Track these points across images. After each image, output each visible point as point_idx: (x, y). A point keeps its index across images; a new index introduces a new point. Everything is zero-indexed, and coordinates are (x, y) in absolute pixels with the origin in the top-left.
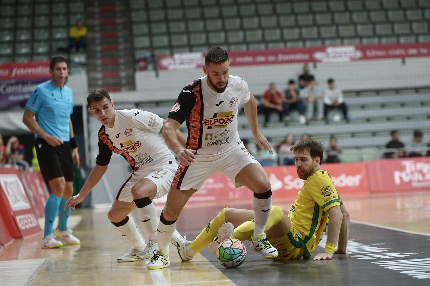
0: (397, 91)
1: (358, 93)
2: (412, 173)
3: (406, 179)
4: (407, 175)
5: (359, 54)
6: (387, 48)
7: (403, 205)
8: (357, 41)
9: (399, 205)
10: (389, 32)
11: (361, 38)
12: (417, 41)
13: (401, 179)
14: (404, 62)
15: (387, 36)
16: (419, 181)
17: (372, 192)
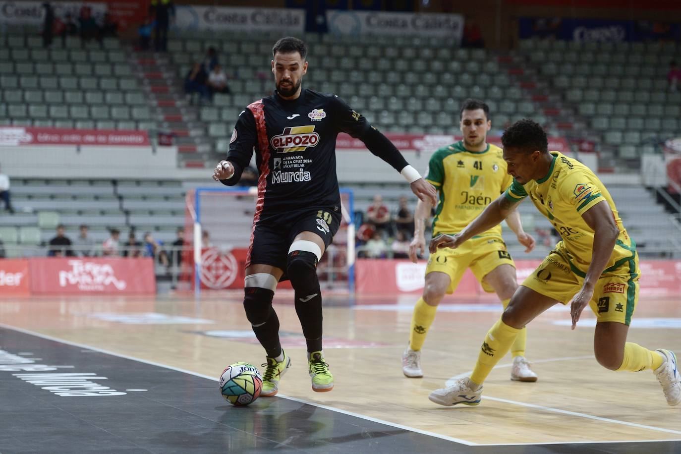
0: (70, 181)
1: (26, 181)
2: (80, 274)
3: (73, 281)
4: (74, 276)
5: (29, 138)
6: (61, 132)
7: (67, 311)
8: (28, 123)
9: (63, 310)
10: (65, 115)
11: (33, 120)
12: (95, 127)
13: (67, 280)
14: (79, 150)
15: (62, 119)
16: (87, 284)
17: (33, 293)
